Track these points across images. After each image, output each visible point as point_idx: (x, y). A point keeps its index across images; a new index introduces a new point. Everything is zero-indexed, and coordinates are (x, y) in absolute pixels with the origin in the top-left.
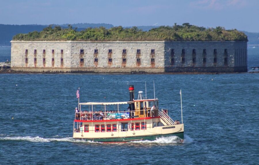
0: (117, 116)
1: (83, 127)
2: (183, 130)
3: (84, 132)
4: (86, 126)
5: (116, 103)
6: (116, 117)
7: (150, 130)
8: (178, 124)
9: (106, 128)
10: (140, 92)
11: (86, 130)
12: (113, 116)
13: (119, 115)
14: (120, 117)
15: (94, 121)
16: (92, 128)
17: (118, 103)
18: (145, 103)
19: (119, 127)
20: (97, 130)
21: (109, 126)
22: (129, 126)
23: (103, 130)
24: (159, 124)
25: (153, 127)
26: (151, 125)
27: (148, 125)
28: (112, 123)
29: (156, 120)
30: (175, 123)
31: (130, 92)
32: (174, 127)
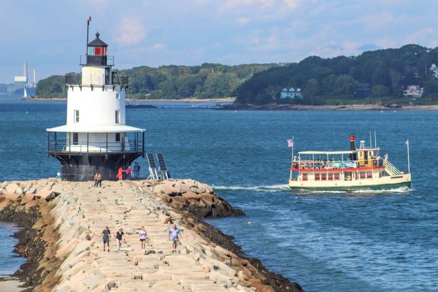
0: (342, 166)
1: (302, 176)
2: (410, 180)
3: (302, 180)
4: (304, 175)
5: (339, 153)
6: (340, 166)
7: (376, 179)
8: (405, 174)
9: (327, 177)
10: (361, 142)
11: (305, 179)
12: (336, 165)
13: (343, 164)
14: (345, 166)
15: (314, 170)
16: (311, 177)
17: (342, 153)
18: (370, 153)
19: (342, 176)
20: (317, 179)
21: (330, 175)
22: (354, 175)
23: (324, 179)
24: (384, 174)
25: (380, 177)
26: (377, 174)
27: (374, 175)
28: (334, 172)
29: (381, 170)
30: (402, 173)
31: (351, 142)
32: (402, 177)
